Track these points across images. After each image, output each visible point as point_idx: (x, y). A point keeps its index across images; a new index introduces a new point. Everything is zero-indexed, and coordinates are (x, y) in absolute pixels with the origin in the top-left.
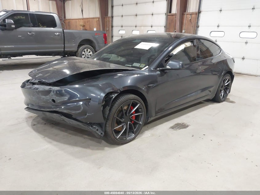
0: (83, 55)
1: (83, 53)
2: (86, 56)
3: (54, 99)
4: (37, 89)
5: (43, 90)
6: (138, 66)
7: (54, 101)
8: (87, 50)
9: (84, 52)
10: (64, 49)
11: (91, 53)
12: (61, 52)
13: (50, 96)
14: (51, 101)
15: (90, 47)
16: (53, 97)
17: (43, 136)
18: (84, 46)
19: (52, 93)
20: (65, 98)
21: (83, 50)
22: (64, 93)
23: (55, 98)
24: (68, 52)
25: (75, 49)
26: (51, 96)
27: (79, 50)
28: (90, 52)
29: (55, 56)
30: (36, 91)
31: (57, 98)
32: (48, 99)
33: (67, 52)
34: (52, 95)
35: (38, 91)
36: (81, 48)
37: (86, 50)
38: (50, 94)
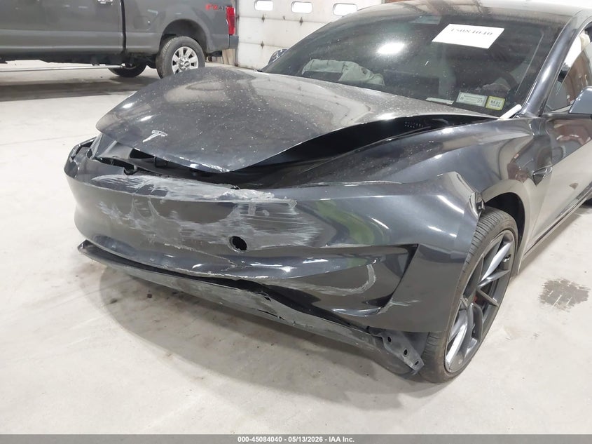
0: (174, 63)
1: (175, 58)
2: (181, 66)
3: (242, 237)
4: (164, 193)
5: (192, 200)
6: (481, 104)
7: (239, 243)
8: (185, 51)
9: (178, 55)
10: (124, 45)
11: (195, 59)
12: (114, 54)
13: (225, 225)
14: (225, 241)
15: (193, 44)
16: (237, 228)
17: (163, 352)
18: (176, 40)
19: (237, 214)
20: (299, 238)
21: (174, 51)
22: (292, 217)
23: (250, 232)
24: (134, 53)
25: (153, 47)
26: (229, 225)
27: (164, 50)
28: (191, 56)
29: (99, 63)
30: (156, 202)
31: (258, 233)
32: (213, 233)
33: (130, 53)
34: (236, 223)
35: (169, 201)
36: (170, 44)
37: (181, 50)
38: (225, 217)
